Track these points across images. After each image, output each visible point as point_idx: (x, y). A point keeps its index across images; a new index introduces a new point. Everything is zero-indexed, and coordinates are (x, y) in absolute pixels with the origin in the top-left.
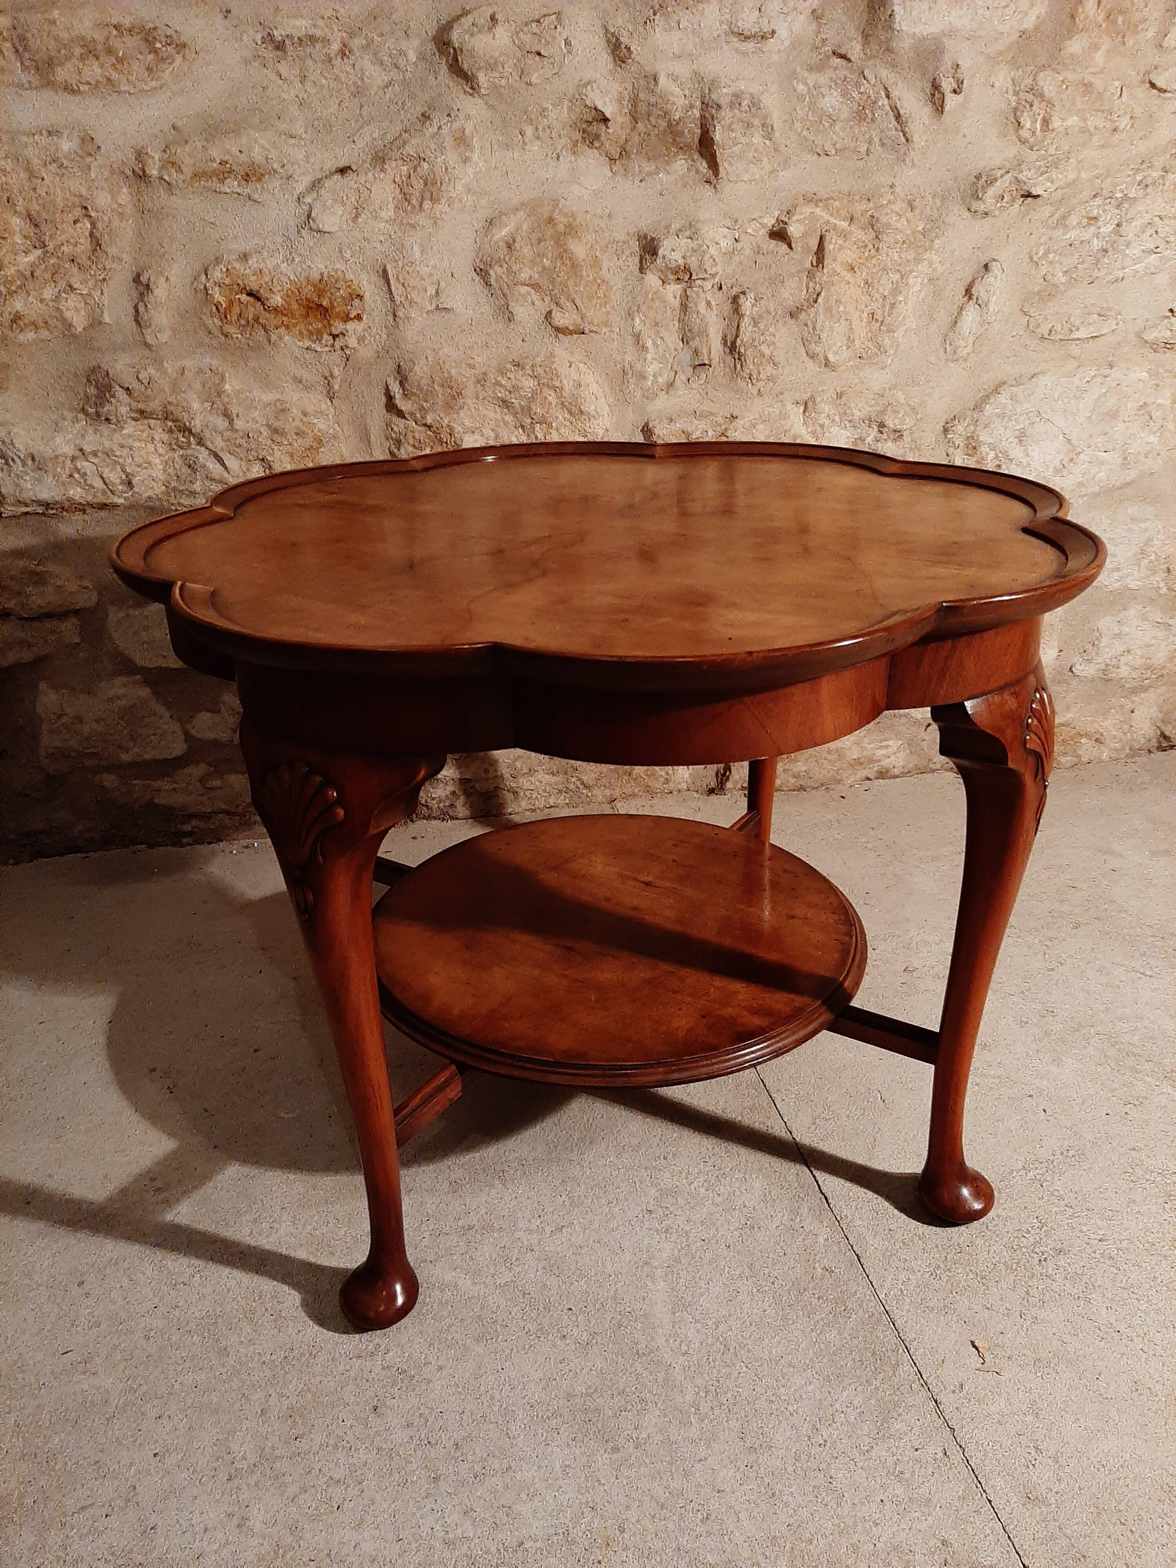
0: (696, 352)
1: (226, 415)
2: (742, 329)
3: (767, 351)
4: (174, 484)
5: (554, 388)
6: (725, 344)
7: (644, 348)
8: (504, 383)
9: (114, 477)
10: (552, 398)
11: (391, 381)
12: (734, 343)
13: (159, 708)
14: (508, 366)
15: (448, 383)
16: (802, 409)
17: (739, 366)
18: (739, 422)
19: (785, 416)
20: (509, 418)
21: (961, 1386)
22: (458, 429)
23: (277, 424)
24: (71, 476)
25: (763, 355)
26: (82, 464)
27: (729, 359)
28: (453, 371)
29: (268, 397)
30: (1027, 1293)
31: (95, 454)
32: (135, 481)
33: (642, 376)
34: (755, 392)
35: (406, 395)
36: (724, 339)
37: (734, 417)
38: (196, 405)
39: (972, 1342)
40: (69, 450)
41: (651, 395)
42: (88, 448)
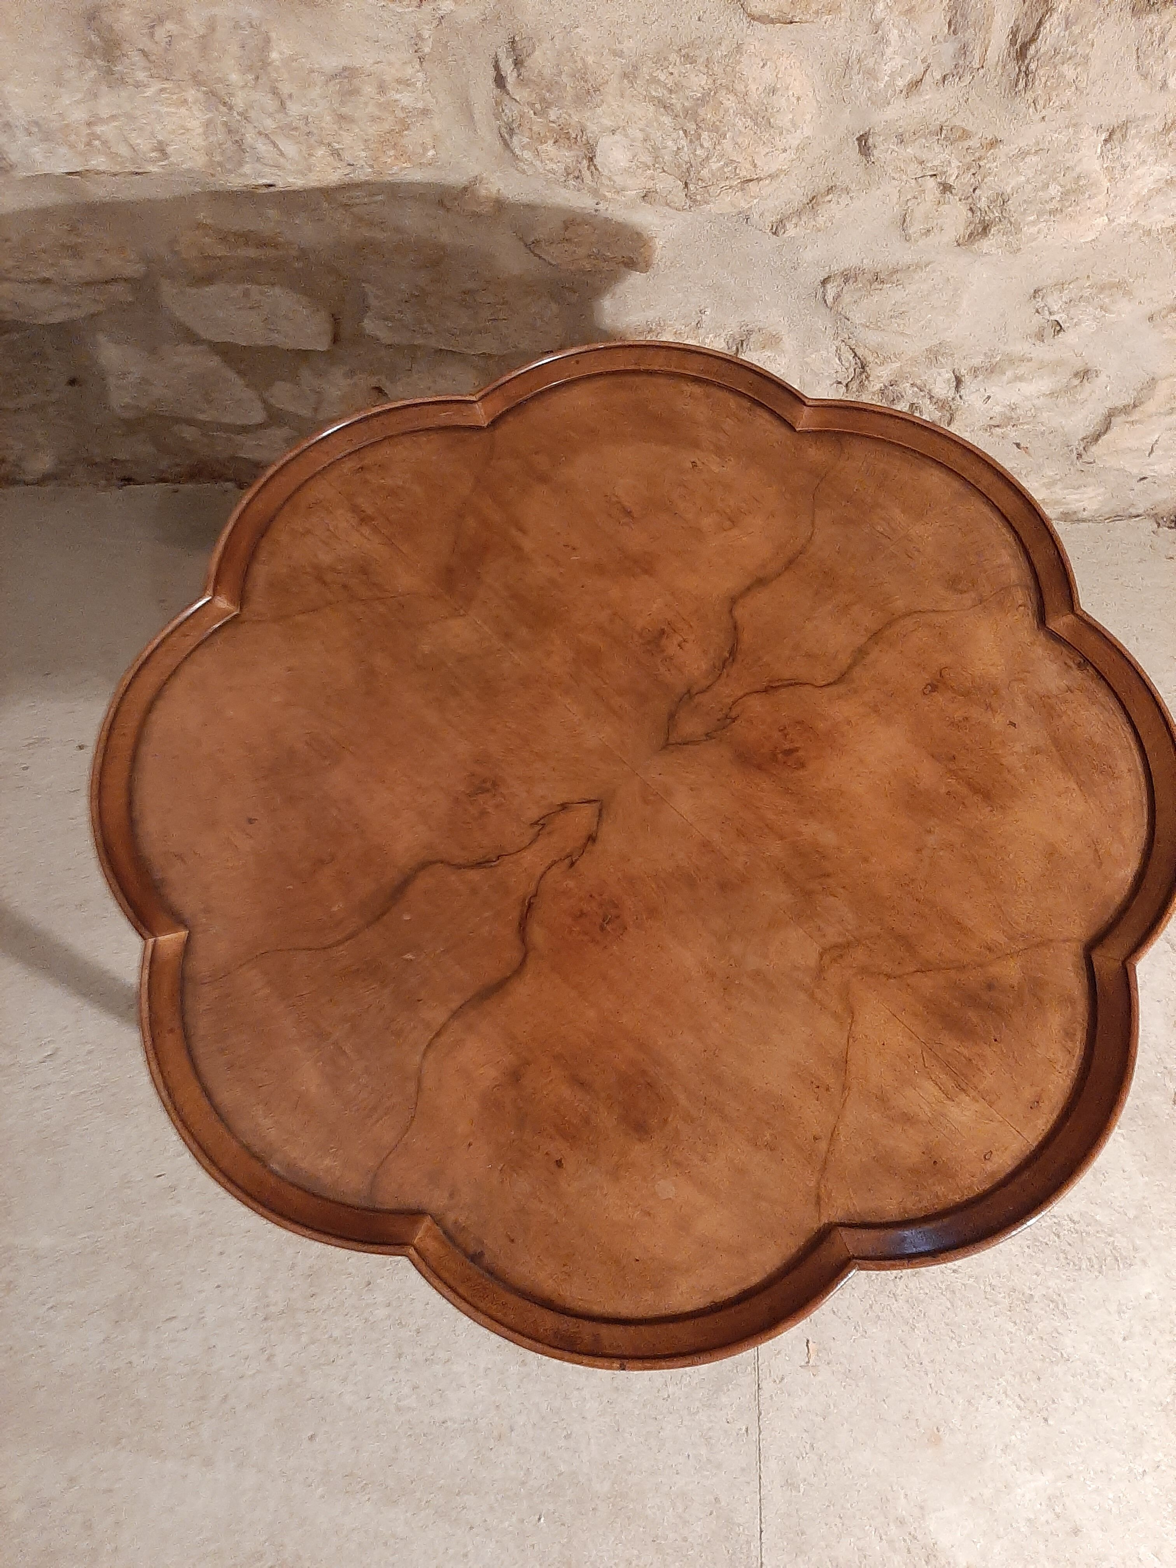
0: (964, 50)
1: (275, 92)
2: (1043, 31)
3: (1069, 71)
4: (218, 158)
5: (733, 91)
6: (1013, 42)
7: (884, 41)
8: (662, 77)
9: (144, 144)
10: (730, 102)
11: (502, 56)
12: (1024, 47)
13: (232, 375)
14: (673, 57)
15: (581, 75)
16: (1104, 136)
17: (1022, 84)
18: (1002, 151)
19: (1072, 147)
20: (667, 120)
21: (782, 1379)
22: (592, 128)
23: (344, 110)
24: (89, 144)
25: (1062, 76)
26: (98, 129)
27: (1012, 67)
28: (590, 60)
29: (332, 62)
30: (871, 1307)
31: (113, 117)
32: (170, 149)
33: (872, 74)
34: (1038, 117)
35: (522, 81)
36: (1014, 33)
37: (994, 143)
38: (234, 77)
39: (808, 1341)
40: (79, 115)
41: (880, 101)
42: (105, 113)
